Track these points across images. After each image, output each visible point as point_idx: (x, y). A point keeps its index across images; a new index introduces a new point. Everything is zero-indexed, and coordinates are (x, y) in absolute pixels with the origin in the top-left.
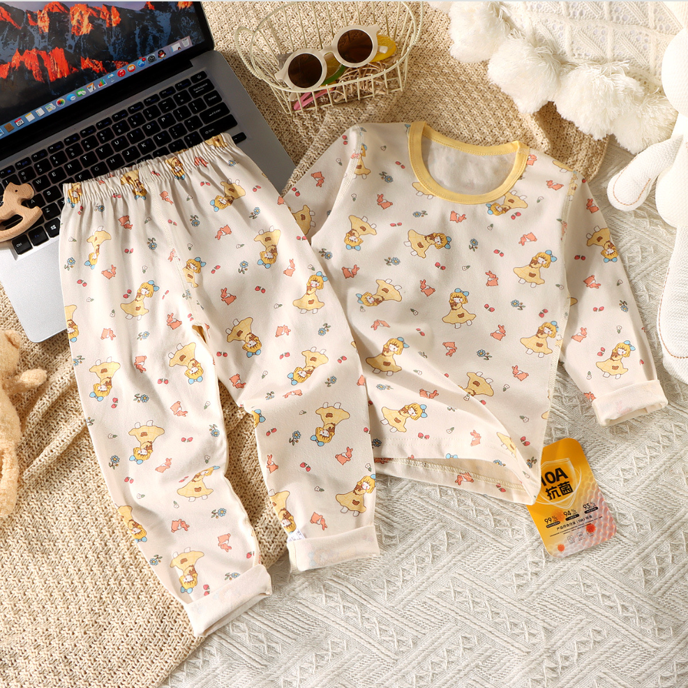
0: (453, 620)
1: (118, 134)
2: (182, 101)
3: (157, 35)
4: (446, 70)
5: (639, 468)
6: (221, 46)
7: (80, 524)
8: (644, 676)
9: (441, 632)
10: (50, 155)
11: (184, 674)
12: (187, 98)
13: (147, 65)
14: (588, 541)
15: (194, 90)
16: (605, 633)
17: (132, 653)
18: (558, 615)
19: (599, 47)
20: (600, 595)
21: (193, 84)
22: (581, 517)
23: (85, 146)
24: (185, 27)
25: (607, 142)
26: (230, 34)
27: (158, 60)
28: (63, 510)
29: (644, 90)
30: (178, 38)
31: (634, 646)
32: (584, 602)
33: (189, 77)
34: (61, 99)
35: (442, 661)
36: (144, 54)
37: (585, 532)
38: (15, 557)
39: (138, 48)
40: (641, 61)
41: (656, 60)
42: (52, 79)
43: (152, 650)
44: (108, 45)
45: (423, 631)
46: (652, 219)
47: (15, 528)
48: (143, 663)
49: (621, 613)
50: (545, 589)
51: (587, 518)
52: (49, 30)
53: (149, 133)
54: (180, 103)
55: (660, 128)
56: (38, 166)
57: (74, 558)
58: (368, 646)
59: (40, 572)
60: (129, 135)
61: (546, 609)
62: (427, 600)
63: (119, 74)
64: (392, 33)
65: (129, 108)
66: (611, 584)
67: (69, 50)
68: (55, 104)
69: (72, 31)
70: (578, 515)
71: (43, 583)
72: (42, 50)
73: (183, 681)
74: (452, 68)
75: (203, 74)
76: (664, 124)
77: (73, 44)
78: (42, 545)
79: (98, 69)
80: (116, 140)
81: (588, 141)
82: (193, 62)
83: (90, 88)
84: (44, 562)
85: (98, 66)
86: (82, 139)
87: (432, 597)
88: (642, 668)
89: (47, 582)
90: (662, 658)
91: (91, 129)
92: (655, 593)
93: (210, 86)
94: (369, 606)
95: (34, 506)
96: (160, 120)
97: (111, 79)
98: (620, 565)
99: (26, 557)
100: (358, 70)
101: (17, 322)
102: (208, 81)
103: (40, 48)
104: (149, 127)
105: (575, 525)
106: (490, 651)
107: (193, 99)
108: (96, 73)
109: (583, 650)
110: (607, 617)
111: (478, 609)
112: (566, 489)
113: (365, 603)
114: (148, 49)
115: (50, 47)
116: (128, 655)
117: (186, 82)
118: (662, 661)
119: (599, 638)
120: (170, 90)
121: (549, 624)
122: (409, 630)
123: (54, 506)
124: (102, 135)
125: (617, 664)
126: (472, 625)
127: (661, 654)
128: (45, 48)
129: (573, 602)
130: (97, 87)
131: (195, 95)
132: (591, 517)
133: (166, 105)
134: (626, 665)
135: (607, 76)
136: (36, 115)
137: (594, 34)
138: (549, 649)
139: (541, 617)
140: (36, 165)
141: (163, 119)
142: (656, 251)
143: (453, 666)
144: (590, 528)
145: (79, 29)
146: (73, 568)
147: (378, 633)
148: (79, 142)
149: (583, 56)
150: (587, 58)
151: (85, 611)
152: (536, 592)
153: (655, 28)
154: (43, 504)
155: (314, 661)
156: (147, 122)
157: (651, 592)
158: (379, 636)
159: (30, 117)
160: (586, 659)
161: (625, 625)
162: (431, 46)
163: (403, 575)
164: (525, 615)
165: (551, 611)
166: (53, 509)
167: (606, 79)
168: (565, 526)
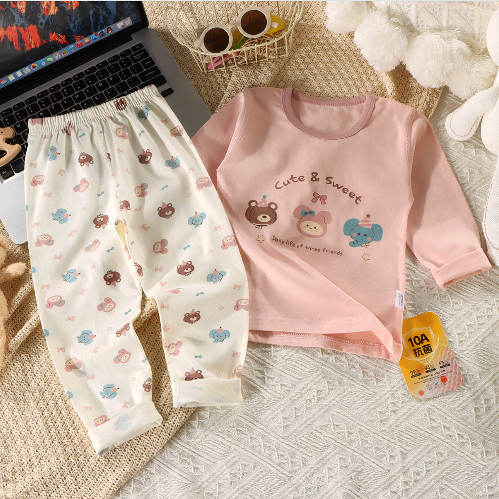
0: (332, 446)
1: (77, 90)
2: (125, 65)
3: (106, 16)
4: (322, 41)
5: (470, 332)
6: (154, 25)
7: (52, 379)
8: (475, 486)
9: (324, 455)
10: (26, 106)
11: (132, 488)
12: (129, 63)
13: (99, 39)
14: (442, 388)
15: (134, 57)
16: (446, 455)
17: (93, 474)
18: (411, 442)
19: (437, 20)
20: (442, 427)
21: (133, 53)
22: (437, 371)
23: (53, 99)
24: (127, 10)
25: (441, 92)
26: (160, 16)
27: (107, 35)
28: (39, 369)
29: (471, 52)
30: (121, 18)
31: (468, 464)
32: (430, 432)
33: (130, 47)
34: (34, 64)
35: (324, 477)
36: (96, 31)
37: (440, 382)
38: (4, 405)
39: (92, 26)
40: (468, 30)
41: (479, 29)
42: (28, 49)
43: (107, 472)
44: (70, 23)
45: (310, 455)
46: (477, 149)
47: (4, 383)
48: (101, 481)
49: (458, 440)
50: (401, 423)
51: (441, 372)
52: (26, 11)
53: (101, 89)
54: (123, 67)
55: (484, 79)
56: (18, 114)
57: (48, 405)
58: (269, 467)
59: (23, 416)
60: (85, 90)
61: (402, 437)
62: (313, 431)
63: (78, 45)
64: (281, 14)
65: (86, 71)
66: (450, 419)
67: (41, 27)
68: (30, 68)
69: (43, 12)
70: (435, 369)
71: (25, 424)
72: (20, 26)
73: (131, 493)
74: (327, 39)
75: (141, 45)
76: (487, 76)
77: (44, 22)
78: (24, 395)
79: (62, 41)
80: (76, 95)
81: (427, 91)
82: (133, 36)
83: (56, 56)
84: (25, 408)
85: (62, 39)
86: (50, 94)
87: (317, 429)
88: (474, 480)
89: (28, 423)
90: (489, 473)
91: (57, 86)
92: (483, 425)
93: (146, 54)
94: (269, 437)
95: (18, 366)
96: (109, 79)
97: (72, 49)
98: (457, 404)
99: (12, 405)
100: (256, 40)
101: (4, 229)
102: (144, 50)
103: (19, 25)
104: (101, 85)
105: (433, 377)
106: (360, 468)
107: (133, 64)
108: (60, 44)
109: (430, 468)
110: (447, 443)
111: (352, 438)
112: (428, 349)
113: (266, 435)
114: (99, 27)
115: (26, 24)
116: (89, 475)
117: (128, 51)
118: (489, 475)
119: (441, 459)
120: (117, 57)
121: (404, 449)
122: (300, 454)
123: (33, 366)
124: (65, 90)
125: (455, 477)
126: (347, 449)
127: (488, 470)
128: (22, 25)
129: (422, 432)
130: (61, 55)
131: (135, 61)
132: (444, 371)
133: (113, 68)
134: (462, 478)
135: (445, 40)
136: (15, 76)
137: (434, 10)
138: (404, 467)
139: (399, 443)
140: (16, 114)
141: (111, 79)
142: (480, 172)
143: (332, 480)
144: (444, 380)
145: (48, 10)
146: (47, 412)
147: (277, 457)
148: (49, 96)
149: (425, 27)
150: (428, 28)
151: (57, 444)
152: (395, 425)
153: (479, 5)
154: (25, 364)
155: (229, 478)
156: (99, 81)
157: (480, 424)
158: (277, 459)
159: (11, 78)
160: (432, 475)
161: (461, 449)
162: (310, 23)
163: (295, 412)
164: (386, 442)
165: (406, 439)
166: (32, 368)
167: (444, 42)
168: (424, 377)
